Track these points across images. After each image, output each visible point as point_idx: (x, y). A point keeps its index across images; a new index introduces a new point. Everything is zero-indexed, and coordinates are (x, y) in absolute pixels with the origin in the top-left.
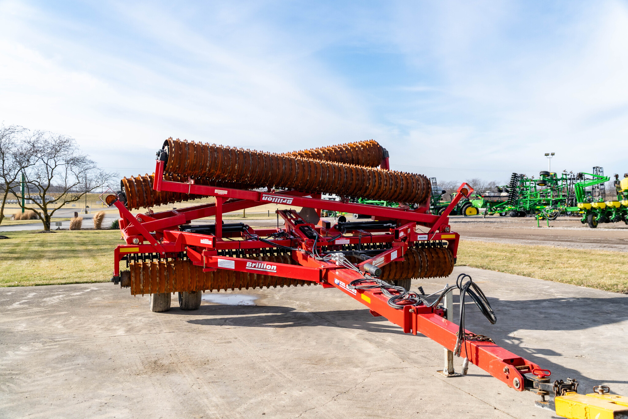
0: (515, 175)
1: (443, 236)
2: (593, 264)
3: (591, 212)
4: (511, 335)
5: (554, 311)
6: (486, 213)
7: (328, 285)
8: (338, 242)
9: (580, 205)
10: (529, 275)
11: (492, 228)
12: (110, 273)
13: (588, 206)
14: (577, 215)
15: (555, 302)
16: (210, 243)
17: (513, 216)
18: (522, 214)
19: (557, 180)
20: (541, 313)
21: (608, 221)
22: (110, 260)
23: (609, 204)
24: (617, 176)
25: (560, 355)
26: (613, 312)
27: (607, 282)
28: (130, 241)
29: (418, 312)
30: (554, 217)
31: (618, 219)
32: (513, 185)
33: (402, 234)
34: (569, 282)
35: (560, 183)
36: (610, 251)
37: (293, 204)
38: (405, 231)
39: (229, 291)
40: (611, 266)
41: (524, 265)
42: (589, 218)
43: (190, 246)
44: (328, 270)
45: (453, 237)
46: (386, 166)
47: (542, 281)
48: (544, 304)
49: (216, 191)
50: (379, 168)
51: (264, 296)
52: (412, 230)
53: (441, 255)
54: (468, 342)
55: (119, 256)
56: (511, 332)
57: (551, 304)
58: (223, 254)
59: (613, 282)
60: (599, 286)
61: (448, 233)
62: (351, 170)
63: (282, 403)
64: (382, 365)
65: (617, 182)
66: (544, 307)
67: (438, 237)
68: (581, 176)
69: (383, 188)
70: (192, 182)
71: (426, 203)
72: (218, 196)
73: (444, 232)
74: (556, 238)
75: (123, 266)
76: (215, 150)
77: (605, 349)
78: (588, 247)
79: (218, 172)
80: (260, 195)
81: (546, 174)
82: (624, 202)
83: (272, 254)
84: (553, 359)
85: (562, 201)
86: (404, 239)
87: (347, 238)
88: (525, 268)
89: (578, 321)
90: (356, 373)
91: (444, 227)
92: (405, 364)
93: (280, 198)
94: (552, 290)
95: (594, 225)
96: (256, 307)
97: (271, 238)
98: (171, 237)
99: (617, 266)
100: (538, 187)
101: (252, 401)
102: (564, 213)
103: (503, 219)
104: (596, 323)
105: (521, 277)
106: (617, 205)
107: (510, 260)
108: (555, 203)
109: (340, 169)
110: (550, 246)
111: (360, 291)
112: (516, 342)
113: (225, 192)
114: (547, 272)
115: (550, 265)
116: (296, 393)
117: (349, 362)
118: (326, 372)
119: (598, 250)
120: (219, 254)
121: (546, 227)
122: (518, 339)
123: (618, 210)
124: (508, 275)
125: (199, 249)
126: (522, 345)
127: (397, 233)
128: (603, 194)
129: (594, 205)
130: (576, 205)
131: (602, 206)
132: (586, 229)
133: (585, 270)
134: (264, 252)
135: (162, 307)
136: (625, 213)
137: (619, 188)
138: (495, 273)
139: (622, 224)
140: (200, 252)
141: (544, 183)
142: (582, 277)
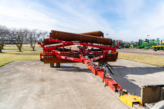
0: (140, 40)
1: (114, 53)
2: (152, 59)
3: (155, 48)
4: (126, 76)
5: (139, 70)
6: (133, 48)
7: (84, 63)
8: (90, 53)
9: (153, 46)
10: (137, 62)
11: (134, 51)
12: (40, 59)
13: (155, 47)
14: (152, 48)
15: (140, 68)
16: (60, 53)
17: (139, 48)
18: (141, 48)
19: (149, 41)
20: (135, 70)
21: (159, 50)
22: (39, 56)
23: (159, 46)
24: (162, 40)
25: (135, 81)
26: (153, 71)
27: (154, 63)
28: (43, 52)
29: (98, 71)
30: (148, 49)
31: (161, 50)
32: (139, 42)
33: (104, 52)
34: (145, 63)
35: (149, 42)
36: (157, 56)
37: (80, 45)
38: (105, 51)
39: (69, 63)
40: (156, 60)
41: (136, 59)
42: (155, 49)
43: (56, 54)
44: (84, 60)
45: (117, 53)
46: (103, 37)
47: (139, 63)
48: (137, 68)
49: (63, 42)
50: (101, 37)
51: (76, 65)
52: (107, 51)
53: (114, 57)
54: (106, 79)
55: (41, 55)
56: (126, 75)
57: (139, 68)
58: (63, 55)
59: (155, 63)
60: (151, 64)
61: (116, 52)
62: (94, 37)
63: (63, 91)
64: (92, 82)
65: (162, 42)
66: (137, 69)
67: (113, 53)
68: (153, 40)
69: (101, 41)
70: (57, 39)
71: (111, 45)
72: (63, 43)
73: (115, 52)
74: (146, 53)
75: (43, 57)
76: (62, 32)
77: (147, 80)
78: (152, 56)
79: (63, 37)
80: (73, 42)
81: (147, 40)
82: (163, 46)
83: (75, 56)
84: (133, 82)
85: (150, 46)
86: (105, 53)
87: (92, 52)
88: (136, 60)
89: (143, 73)
90: (85, 84)
91: (115, 51)
92: (97, 82)
93: (77, 44)
94: (140, 65)
95: (156, 51)
96: (73, 67)
97: (74, 52)
98: (52, 51)
99: (157, 60)
100: (145, 42)
101: (56, 90)
102: (150, 48)
103: (137, 49)
104: (148, 73)
105: (135, 62)
106: (161, 46)
107: (134, 58)
108: (148, 46)
109: (91, 37)
110: (144, 55)
111: (89, 65)
112: (126, 77)
113: (65, 42)
114: (141, 61)
115: (142, 59)
116: (68, 88)
117: (85, 81)
118: (78, 83)
119: (155, 56)
120: (62, 55)
121: (145, 51)
122: (127, 77)
123: (161, 48)
124: (132, 61)
125: (58, 54)
126: (127, 78)
127: (103, 52)
128: (159, 44)
129: (156, 46)
130: (152, 46)
131: (158, 47)
132: (154, 52)
133: (150, 61)
134: (74, 55)
135: (52, 66)
136: (163, 48)
137: (162, 43)
138: (129, 61)
139: (162, 50)
140: (58, 55)
141: (146, 41)
142: (149, 62)
